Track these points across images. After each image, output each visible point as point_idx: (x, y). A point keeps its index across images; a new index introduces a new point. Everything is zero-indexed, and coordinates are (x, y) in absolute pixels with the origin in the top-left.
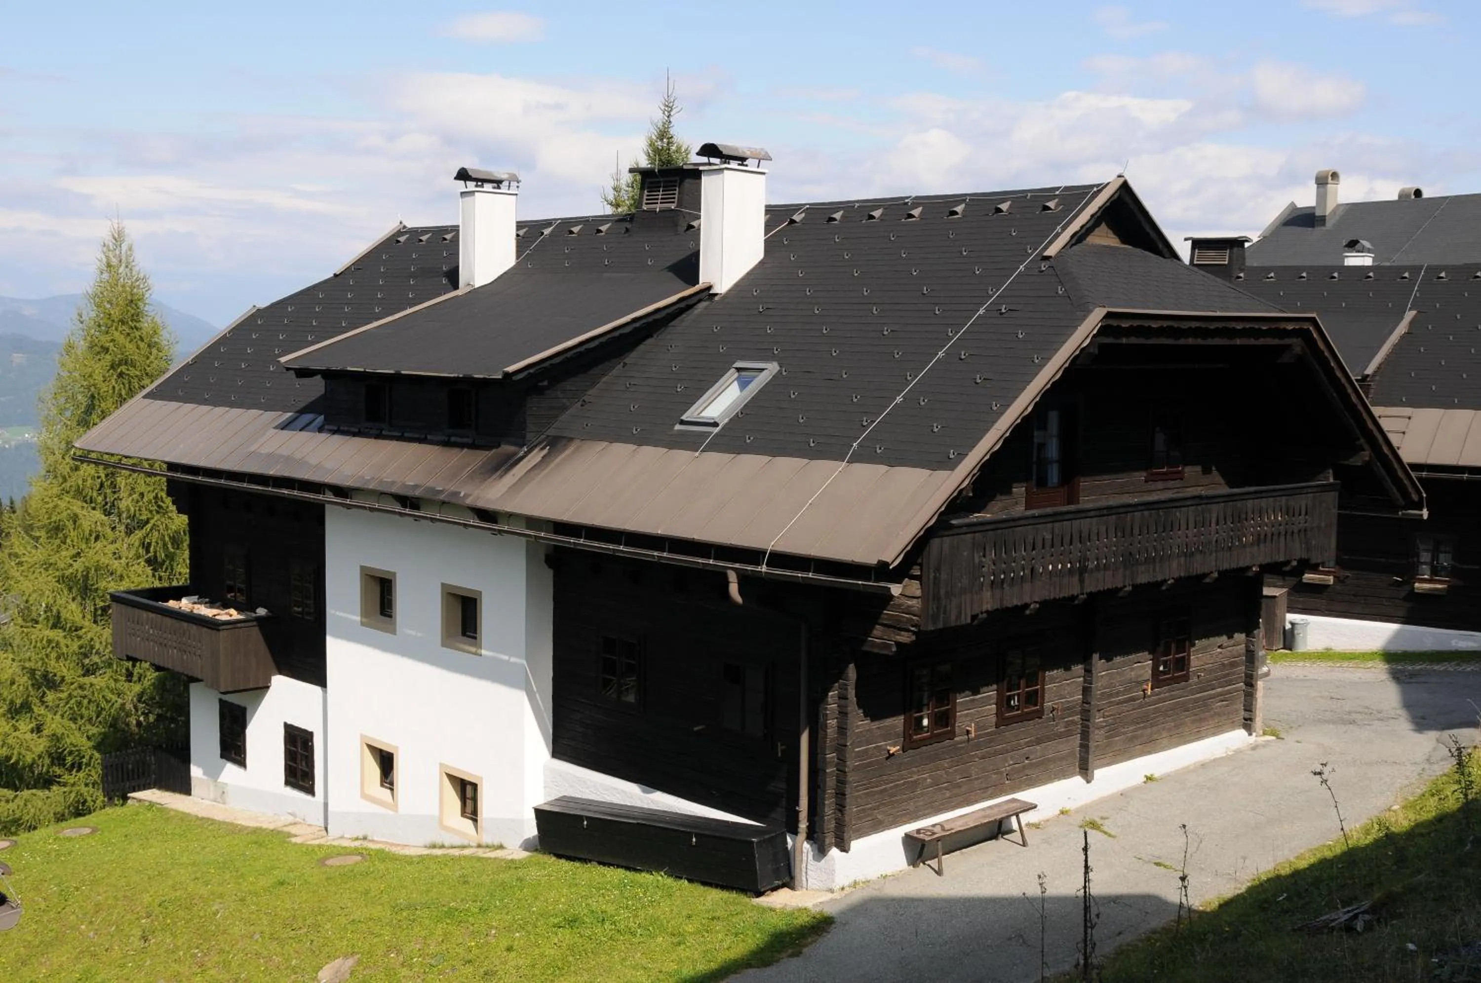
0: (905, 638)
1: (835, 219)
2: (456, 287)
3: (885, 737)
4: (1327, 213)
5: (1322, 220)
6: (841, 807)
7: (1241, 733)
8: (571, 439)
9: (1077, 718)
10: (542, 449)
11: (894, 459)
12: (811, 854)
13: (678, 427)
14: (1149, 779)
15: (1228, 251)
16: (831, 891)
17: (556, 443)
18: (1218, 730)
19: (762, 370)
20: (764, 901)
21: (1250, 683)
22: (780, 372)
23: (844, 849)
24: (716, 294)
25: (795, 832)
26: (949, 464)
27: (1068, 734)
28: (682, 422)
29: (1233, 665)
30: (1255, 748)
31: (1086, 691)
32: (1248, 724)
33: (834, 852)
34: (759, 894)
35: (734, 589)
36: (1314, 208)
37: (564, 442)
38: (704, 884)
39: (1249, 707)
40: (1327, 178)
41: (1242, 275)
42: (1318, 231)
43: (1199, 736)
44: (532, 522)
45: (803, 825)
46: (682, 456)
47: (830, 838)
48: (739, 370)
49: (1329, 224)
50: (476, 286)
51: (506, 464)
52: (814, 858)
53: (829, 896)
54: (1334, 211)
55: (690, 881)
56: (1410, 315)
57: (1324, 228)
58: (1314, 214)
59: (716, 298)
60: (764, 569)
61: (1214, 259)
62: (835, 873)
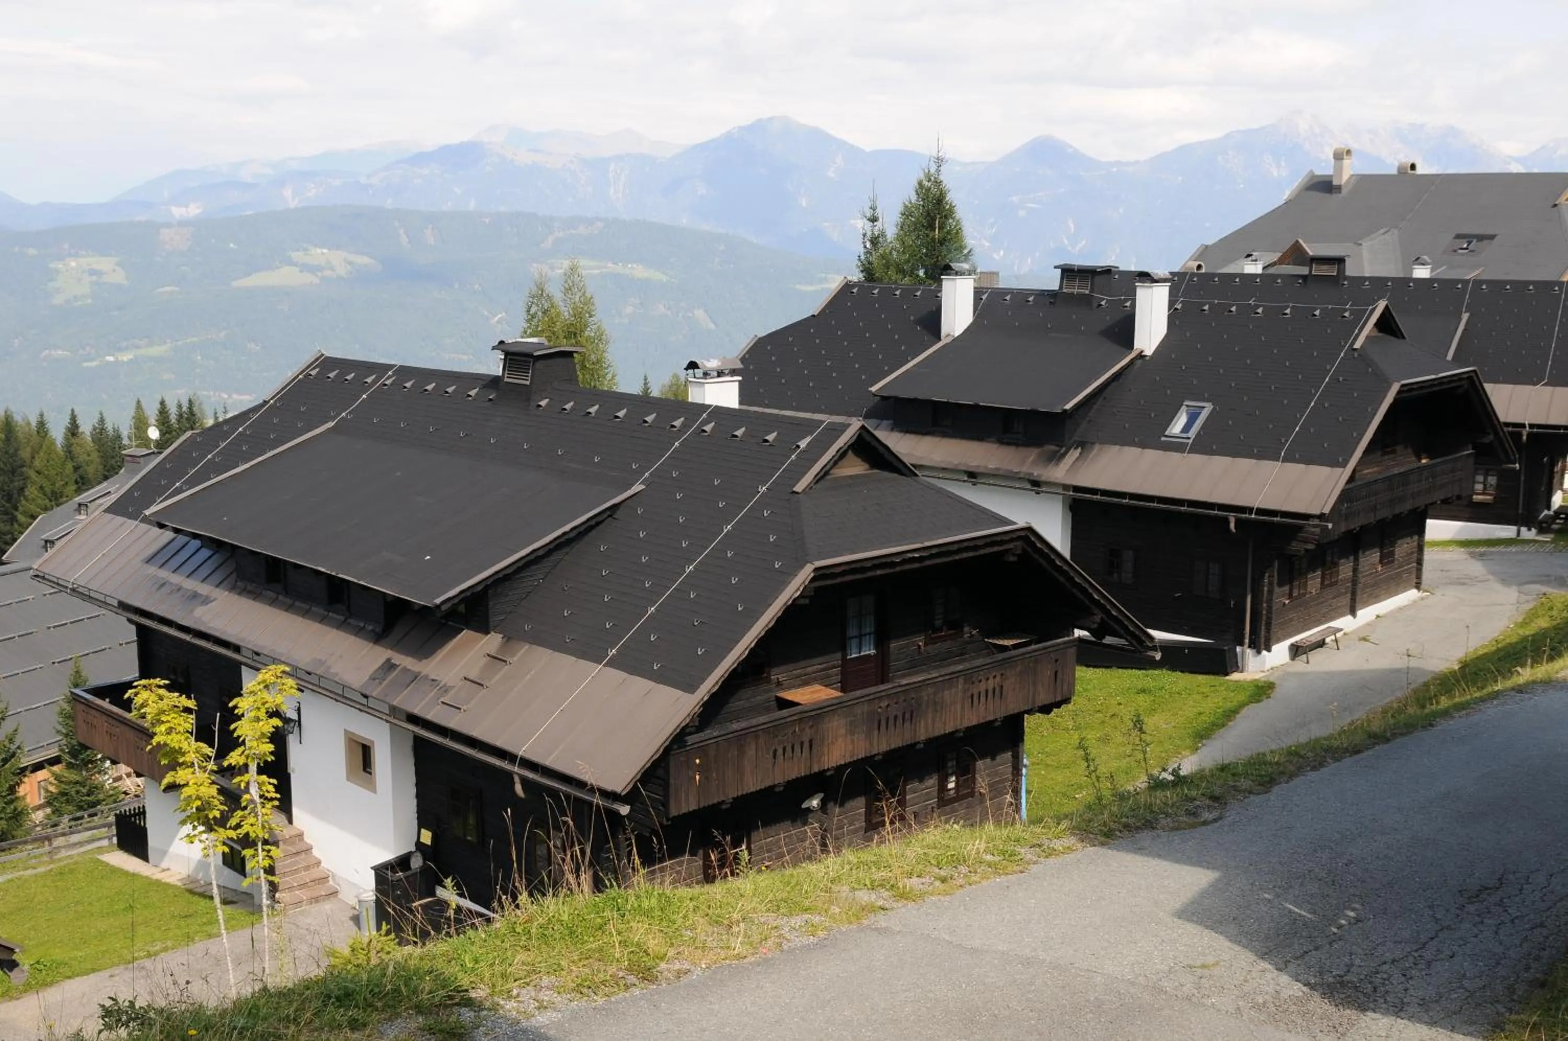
0: (1310, 547)
1: (1205, 310)
2: (937, 337)
3: (1283, 596)
4: (1343, 183)
5: (1339, 189)
6: (1268, 630)
7: (1415, 591)
8: (1093, 443)
9: (1349, 584)
10: (1076, 448)
11: (1308, 460)
12: (1251, 654)
13: (1163, 439)
14: (1378, 616)
16: (1263, 672)
17: (1083, 445)
18: (1405, 589)
19: (1204, 407)
20: (1228, 678)
21: (1420, 562)
22: (1214, 409)
23: (1269, 650)
24: (1146, 356)
25: (1242, 644)
26: (1344, 465)
27: (1346, 593)
28: (1167, 436)
29: (1412, 553)
30: (1422, 599)
31: (1355, 570)
32: (1418, 586)
33: (1264, 652)
34: (1227, 674)
35: (1232, 526)
36: (1331, 176)
37: (1089, 445)
38: (1191, 672)
39: (1419, 576)
40: (1342, 153)
42: (1335, 196)
43: (1397, 593)
44: (1066, 487)
45: (1247, 641)
46: (1175, 456)
47: (1263, 647)
48: (1187, 406)
49: (1345, 191)
50: (956, 335)
51: (1056, 458)
52: (1254, 656)
53: (1263, 674)
54: (1348, 181)
55: (1182, 672)
56: (1465, 317)
57: (1340, 196)
58: (1331, 182)
59: (1147, 358)
60: (1253, 516)
62: (1264, 662)
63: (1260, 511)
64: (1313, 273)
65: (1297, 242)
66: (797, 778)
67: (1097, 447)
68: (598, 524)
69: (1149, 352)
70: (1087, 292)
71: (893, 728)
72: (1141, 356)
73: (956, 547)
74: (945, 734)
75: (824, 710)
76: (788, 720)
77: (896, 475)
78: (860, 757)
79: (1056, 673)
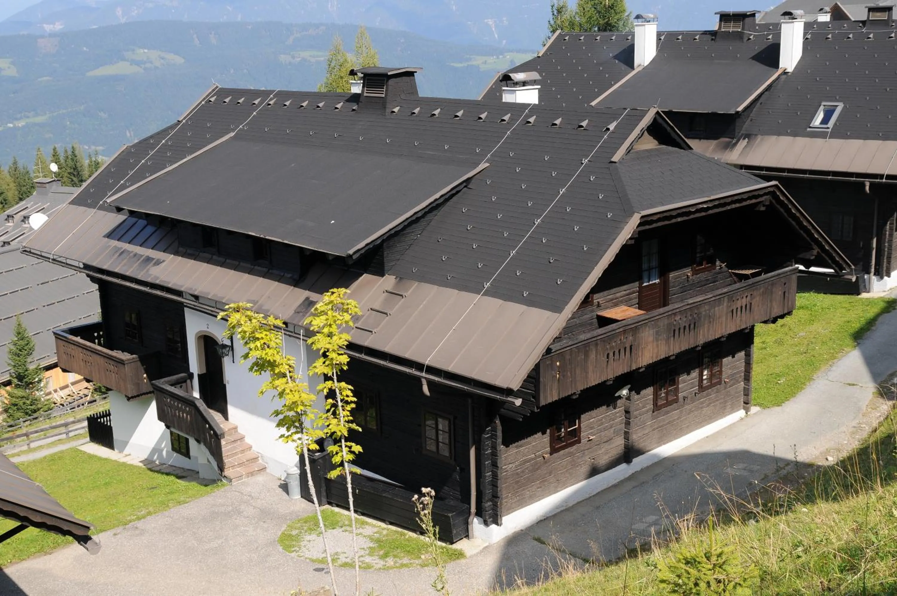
1: (829, 38)
2: (632, 67)
6: (889, 262)
8: (756, 135)
10: (744, 139)
12: (875, 280)
13: (809, 129)
15: (887, 13)
16: (885, 291)
17: (750, 137)
19: (837, 106)
20: (859, 296)
22: (845, 107)
23: (889, 276)
24: (788, 72)
25: (868, 273)
28: (810, 127)
33: (886, 278)
34: (858, 294)
35: (867, 188)
37: (753, 136)
38: (832, 294)
41: (894, 24)
44: (739, 166)
45: (873, 270)
46: (819, 141)
47: (884, 274)
48: (824, 106)
50: (645, 65)
51: (730, 146)
52: (878, 281)
53: (884, 294)
55: (825, 294)
59: (789, 74)
60: (884, 180)
61: (880, 17)
62: (886, 285)
63: (889, 177)
64: (870, 19)
65: (836, 4)
66: (622, 374)
67: (759, 138)
68: (458, 192)
69: (790, 69)
70: (739, 30)
71: (683, 335)
72: (785, 73)
73: (730, 200)
74: (716, 339)
75: (640, 324)
76: (617, 331)
77: (677, 149)
78: (662, 358)
79: (784, 292)
